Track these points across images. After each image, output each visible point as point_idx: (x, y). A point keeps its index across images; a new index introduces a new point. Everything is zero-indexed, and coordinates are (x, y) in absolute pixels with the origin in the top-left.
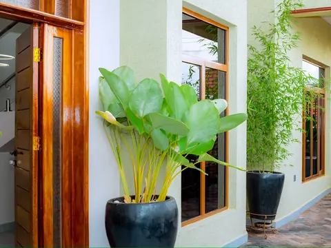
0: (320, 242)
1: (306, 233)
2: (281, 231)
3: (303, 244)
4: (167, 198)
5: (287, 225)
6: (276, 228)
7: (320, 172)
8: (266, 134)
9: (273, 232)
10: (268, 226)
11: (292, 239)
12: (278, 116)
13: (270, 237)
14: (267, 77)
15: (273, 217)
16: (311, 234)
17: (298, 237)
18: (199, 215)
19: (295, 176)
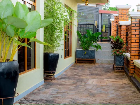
0: (74, 82)
1: (68, 79)
2: (57, 79)
3: (68, 83)
4: (13, 60)
5: (59, 77)
6: (55, 78)
7: (70, 55)
8: (52, 36)
9: (54, 79)
10: (52, 76)
11: (63, 82)
12: (57, 28)
13: (53, 81)
14: (52, 11)
15: (54, 73)
16: (70, 80)
17: (65, 81)
18: (24, 71)
19: (62, 56)
